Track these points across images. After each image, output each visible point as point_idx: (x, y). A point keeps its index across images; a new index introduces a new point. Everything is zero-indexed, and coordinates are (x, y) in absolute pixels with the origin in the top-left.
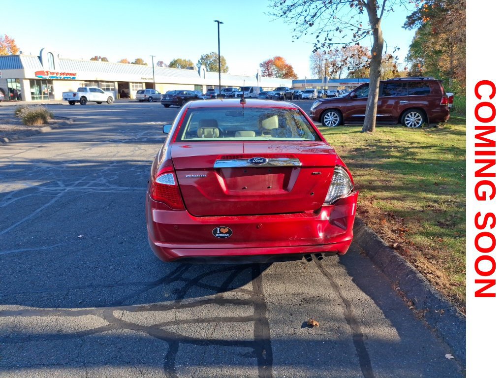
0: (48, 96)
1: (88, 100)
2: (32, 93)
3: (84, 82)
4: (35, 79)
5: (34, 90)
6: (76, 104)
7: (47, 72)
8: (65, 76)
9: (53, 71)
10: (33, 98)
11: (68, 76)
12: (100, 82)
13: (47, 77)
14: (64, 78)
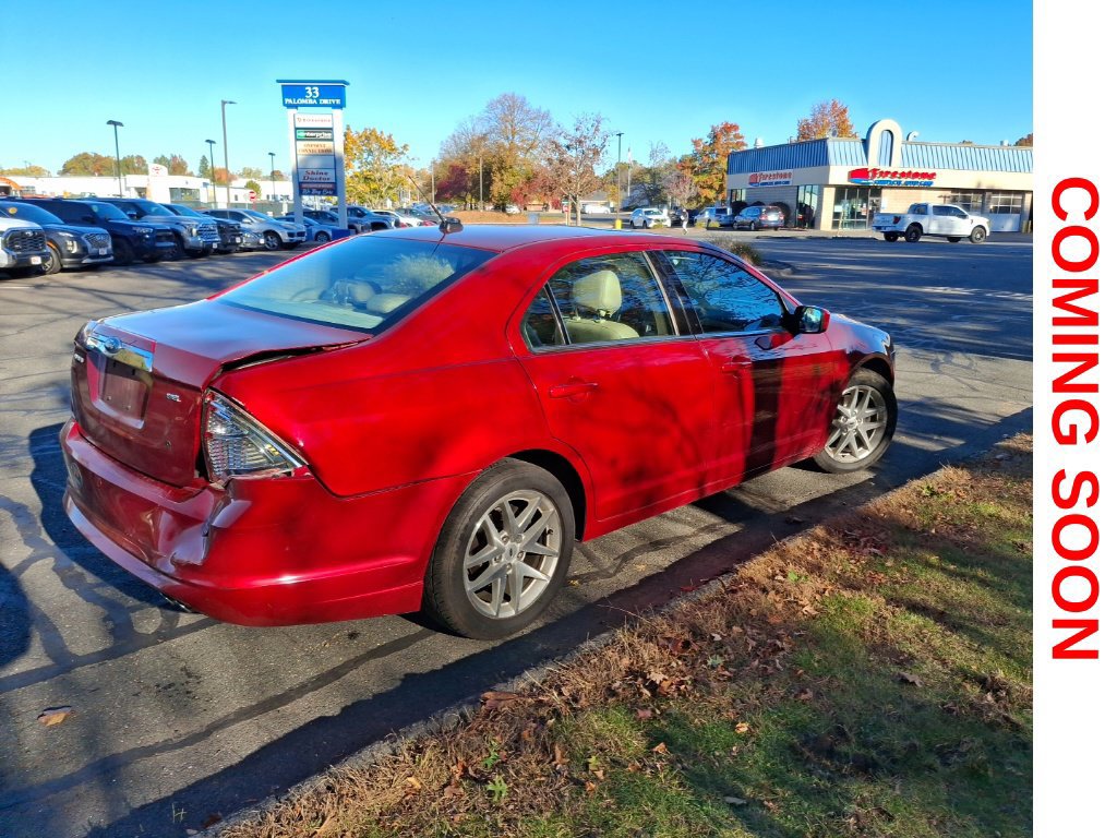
0: (867, 220)
1: (925, 232)
2: (837, 215)
3: (949, 193)
4: (847, 186)
5: (839, 209)
6: (899, 239)
7: (875, 171)
8: (909, 180)
9: (884, 168)
10: (835, 224)
11: (917, 180)
12: (987, 194)
13: (871, 182)
14: (906, 183)
